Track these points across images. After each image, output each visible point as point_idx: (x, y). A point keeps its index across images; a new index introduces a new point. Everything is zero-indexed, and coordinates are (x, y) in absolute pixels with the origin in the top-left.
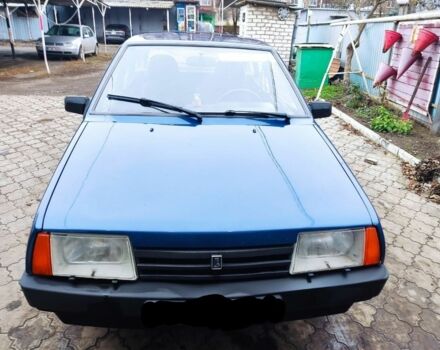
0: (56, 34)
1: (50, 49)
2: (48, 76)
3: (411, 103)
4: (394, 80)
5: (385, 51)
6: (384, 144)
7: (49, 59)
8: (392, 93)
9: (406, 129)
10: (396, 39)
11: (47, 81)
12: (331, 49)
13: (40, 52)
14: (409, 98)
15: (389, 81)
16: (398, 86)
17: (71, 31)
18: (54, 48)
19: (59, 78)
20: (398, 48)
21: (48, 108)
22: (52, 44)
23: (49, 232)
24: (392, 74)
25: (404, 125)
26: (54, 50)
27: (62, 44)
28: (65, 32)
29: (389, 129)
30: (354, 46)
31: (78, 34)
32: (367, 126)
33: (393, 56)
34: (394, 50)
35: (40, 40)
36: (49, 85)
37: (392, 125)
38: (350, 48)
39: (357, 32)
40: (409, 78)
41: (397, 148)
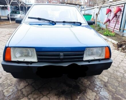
0: (13, 13)
1: (11, 17)
2: (11, 24)
3: (114, 28)
4: (110, 22)
5: (106, 14)
6: (107, 39)
7: (11, 20)
8: (109, 26)
9: (113, 35)
10: (110, 11)
11: (10, 25)
12: (91, 15)
13: (9, 18)
14: (114, 27)
15: (108, 23)
16: (111, 24)
17: (17, 12)
18: (13, 17)
19: (14, 25)
20: (110, 13)
21: (10, 31)
22: (12, 16)
23: (10, 47)
24: (109, 21)
25: (113, 34)
26: (12, 17)
27: (15, 16)
28: (16, 13)
29: (109, 35)
30: (98, 14)
31: (19, 13)
32: (102, 35)
33: (109, 16)
34: (109, 14)
35: (8, 15)
36: (11, 26)
37: (109, 34)
38: (97, 14)
39: (99, 10)
40: (114, 21)
41: (111, 39)
